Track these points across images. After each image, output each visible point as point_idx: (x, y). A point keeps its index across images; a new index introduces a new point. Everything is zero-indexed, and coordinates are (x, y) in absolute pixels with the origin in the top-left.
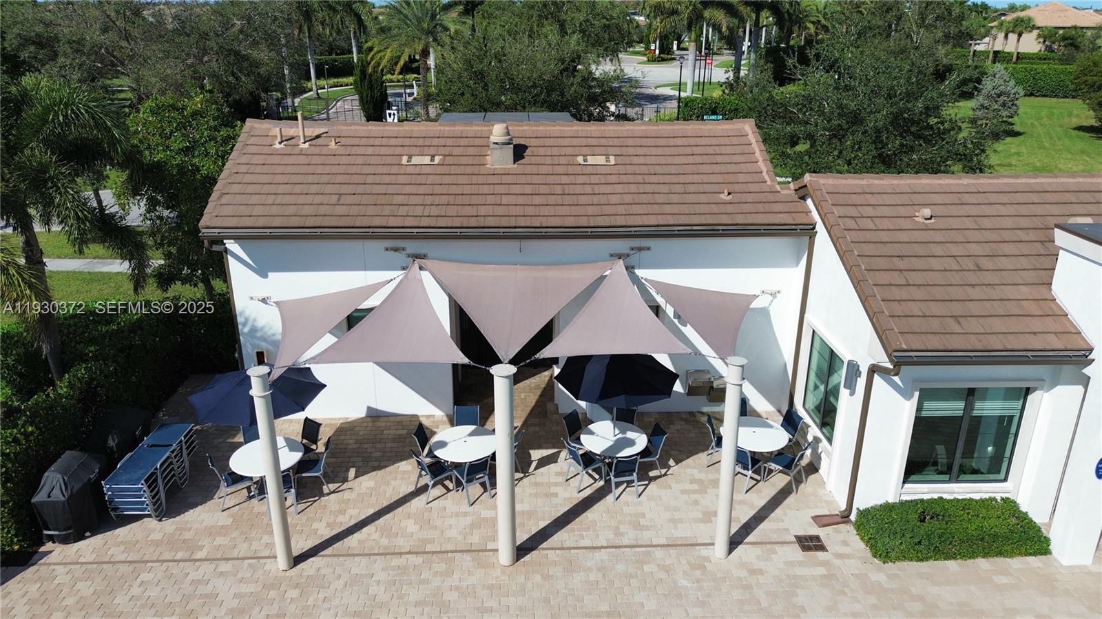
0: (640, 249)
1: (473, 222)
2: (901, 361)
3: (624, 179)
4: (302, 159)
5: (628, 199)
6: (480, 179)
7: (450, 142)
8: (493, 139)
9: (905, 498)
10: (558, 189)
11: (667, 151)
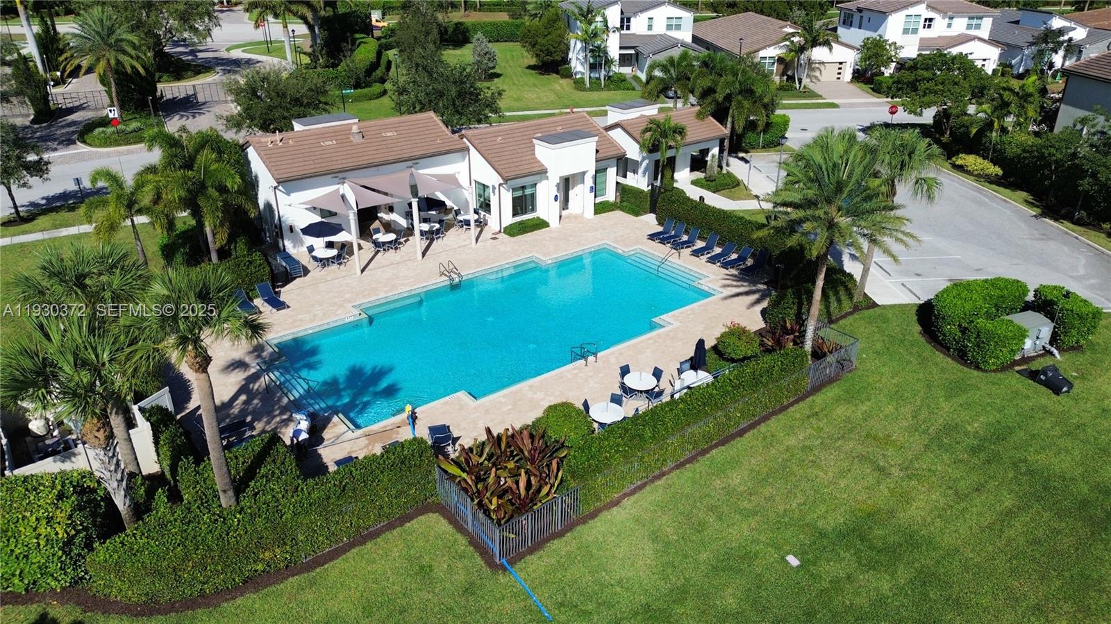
0: (416, 163)
2: (506, 180)
3: (403, 140)
4: (284, 150)
5: (409, 146)
7: (333, 134)
8: (353, 131)
9: (515, 221)
11: (410, 127)
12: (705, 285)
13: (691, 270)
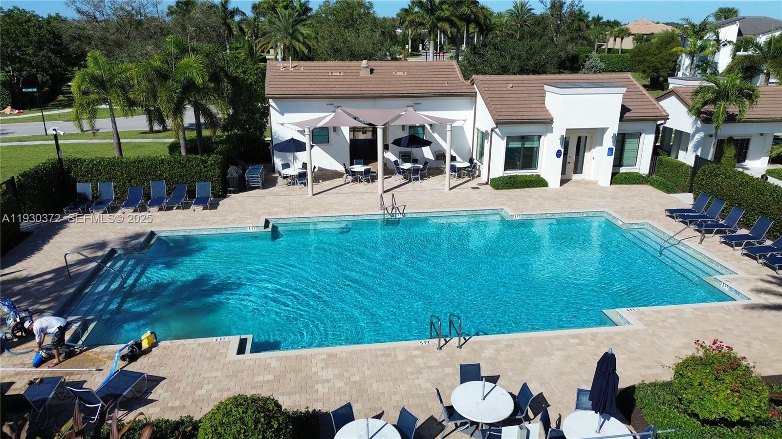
0: (417, 104)
1: (360, 92)
2: (498, 123)
3: (410, 79)
4: (292, 74)
5: (412, 85)
6: (359, 80)
7: (345, 68)
8: (362, 66)
9: (505, 175)
10: (387, 83)
11: (425, 71)
12: (724, 283)
13: (712, 261)
